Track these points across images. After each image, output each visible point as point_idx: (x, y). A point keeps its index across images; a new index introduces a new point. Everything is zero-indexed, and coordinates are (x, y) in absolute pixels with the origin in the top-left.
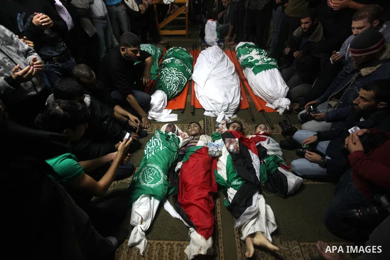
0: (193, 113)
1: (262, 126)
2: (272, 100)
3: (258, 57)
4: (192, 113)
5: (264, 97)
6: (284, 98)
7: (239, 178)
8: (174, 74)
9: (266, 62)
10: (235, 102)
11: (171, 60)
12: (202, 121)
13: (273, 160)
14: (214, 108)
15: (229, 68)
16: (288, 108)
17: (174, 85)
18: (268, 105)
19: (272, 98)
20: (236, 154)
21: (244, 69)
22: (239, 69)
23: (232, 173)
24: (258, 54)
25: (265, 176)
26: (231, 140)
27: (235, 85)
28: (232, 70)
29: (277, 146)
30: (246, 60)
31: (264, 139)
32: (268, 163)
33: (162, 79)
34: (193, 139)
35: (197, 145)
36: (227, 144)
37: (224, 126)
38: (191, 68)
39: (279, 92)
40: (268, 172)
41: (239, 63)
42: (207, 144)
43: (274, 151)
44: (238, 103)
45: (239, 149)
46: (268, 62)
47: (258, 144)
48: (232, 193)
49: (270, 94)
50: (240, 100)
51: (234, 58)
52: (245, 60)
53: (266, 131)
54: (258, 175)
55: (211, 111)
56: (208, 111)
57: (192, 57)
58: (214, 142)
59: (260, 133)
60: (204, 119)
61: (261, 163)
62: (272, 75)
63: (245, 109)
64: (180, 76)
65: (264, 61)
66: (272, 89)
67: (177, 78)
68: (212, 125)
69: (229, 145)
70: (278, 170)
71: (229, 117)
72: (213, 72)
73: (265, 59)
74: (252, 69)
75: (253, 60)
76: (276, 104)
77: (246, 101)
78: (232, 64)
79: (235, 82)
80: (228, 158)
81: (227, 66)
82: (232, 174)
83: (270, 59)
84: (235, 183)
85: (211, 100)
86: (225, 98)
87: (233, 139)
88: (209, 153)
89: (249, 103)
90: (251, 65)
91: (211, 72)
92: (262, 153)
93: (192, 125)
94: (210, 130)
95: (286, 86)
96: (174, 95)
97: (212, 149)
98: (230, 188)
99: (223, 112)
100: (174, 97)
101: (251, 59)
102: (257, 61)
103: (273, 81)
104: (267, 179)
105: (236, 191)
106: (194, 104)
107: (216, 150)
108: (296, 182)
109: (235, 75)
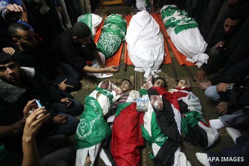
0: (126, 70)
1: (183, 81)
2: (191, 56)
3: (179, 18)
4: (124, 70)
5: (184, 52)
6: (203, 54)
7: (162, 134)
8: (110, 37)
9: (186, 22)
10: (159, 59)
11: (108, 26)
12: (133, 76)
13: (194, 116)
14: (141, 65)
15: (155, 28)
16: (206, 63)
17: (111, 46)
18: (188, 59)
19: (191, 53)
20: (160, 111)
21: (168, 29)
22: (163, 30)
23: (156, 129)
24: (179, 15)
25: (186, 129)
26: (155, 97)
27: (159, 43)
28: (157, 30)
29: (197, 101)
30: (170, 20)
31: (185, 95)
32: (189, 118)
33: (102, 42)
34: (123, 96)
35: (127, 102)
36: (152, 101)
37: (150, 82)
38: (125, 31)
39: (198, 48)
40: (189, 126)
41: (163, 23)
42: (135, 99)
43: (194, 106)
44: (162, 59)
45: (162, 106)
46: (188, 21)
47: (179, 99)
48: (156, 148)
49: (191, 50)
50: (164, 56)
51: (159, 20)
52: (168, 21)
53: (186, 85)
54: (179, 129)
55: (140, 68)
56: (138, 67)
57: (126, 21)
58: (141, 97)
59: (181, 88)
60: (134, 74)
61: (182, 117)
62: (192, 33)
63: (168, 64)
64: (115, 38)
65: (185, 20)
66: (192, 46)
67: (113, 40)
68: (141, 80)
69: (154, 102)
70: (197, 124)
71: (154, 72)
72: (141, 33)
73: (185, 19)
74: (174, 28)
75: (175, 21)
76: (195, 58)
77: (169, 56)
78: (157, 25)
79: (160, 41)
80: (152, 115)
81: (153, 27)
82: (156, 131)
83: (190, 19)
84: (158, 139)
85: (139, 58)
86: (152, 57)
87: (157, 96)
88: (137, 108)
89: (171, 58)
90: (173, 25)
91: (140, 33)
92: (183, 108)
93: (123, 82)
94: (139, 84)
95: (205, 43)
96: (111, 54)
97: (140, 105)
98: (154, 143)
99: (149, 68)
100: (112, 56)
101: (174, 20)
102: (179, 21)
103: (193, 39)
104: (187, 132)
105: (159, 148)
106: (127, 61)
107: (143, 105)
108: (215, 138)
109: (160, 34)
